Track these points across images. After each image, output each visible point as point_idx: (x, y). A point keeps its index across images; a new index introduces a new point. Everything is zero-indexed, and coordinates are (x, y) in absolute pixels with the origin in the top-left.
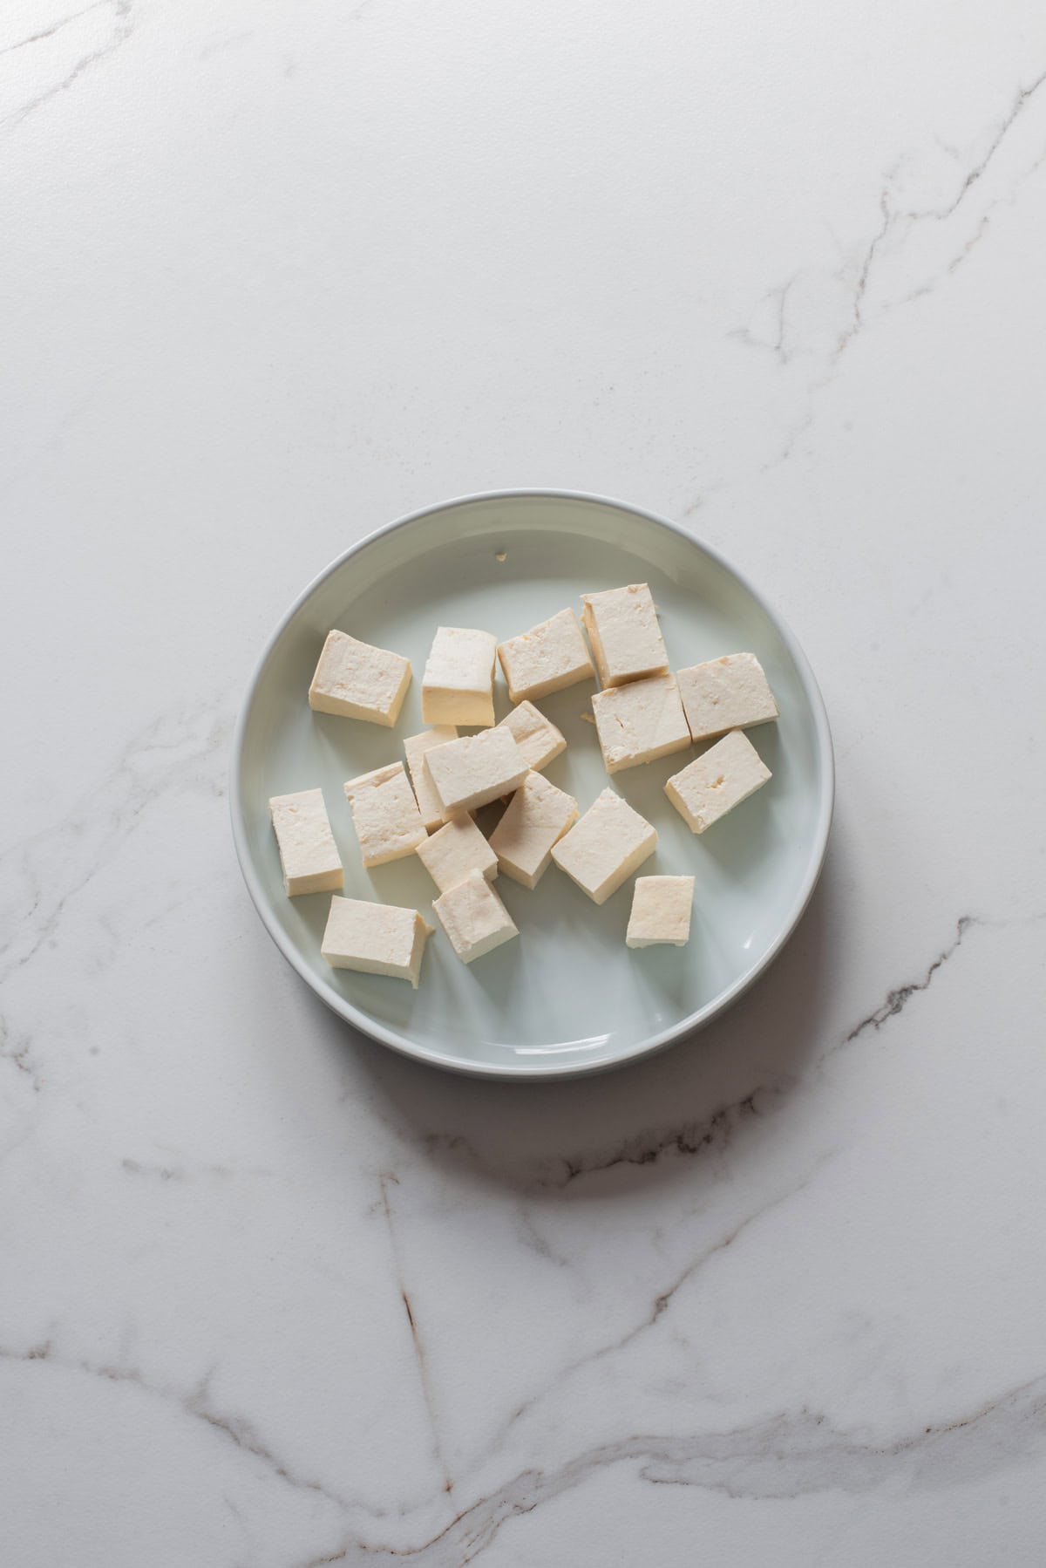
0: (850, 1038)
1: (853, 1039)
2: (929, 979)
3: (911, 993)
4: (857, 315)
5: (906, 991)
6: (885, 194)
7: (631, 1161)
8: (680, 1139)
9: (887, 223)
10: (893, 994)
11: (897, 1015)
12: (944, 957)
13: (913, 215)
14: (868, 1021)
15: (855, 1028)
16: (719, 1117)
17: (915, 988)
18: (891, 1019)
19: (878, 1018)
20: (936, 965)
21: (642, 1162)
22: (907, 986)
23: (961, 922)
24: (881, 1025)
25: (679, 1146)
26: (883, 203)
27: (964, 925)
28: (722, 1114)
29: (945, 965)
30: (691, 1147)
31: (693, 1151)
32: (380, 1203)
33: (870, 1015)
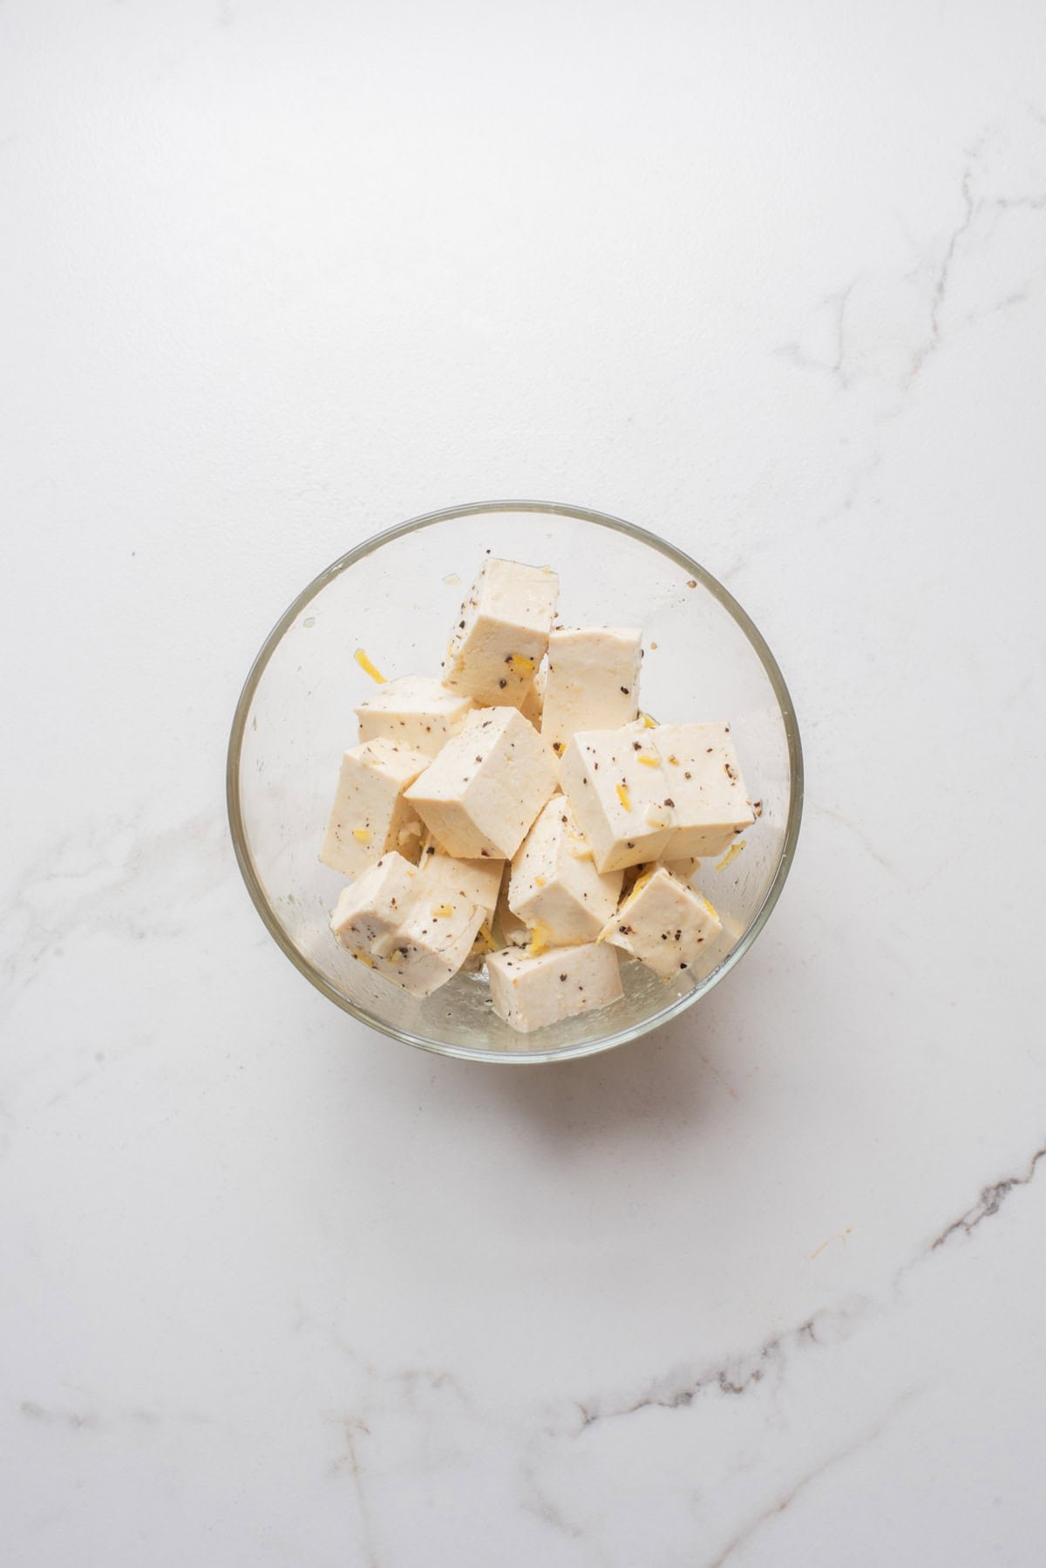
0: (934, 1246)
1: (938, 1246)
2: (1032, 1171)
3: (1010, 1189)
4: (935, 328)
5: (1003, 1186)
6: (967, 175)
7: (661, 1404)
8: (722, 1377)
9: (970, 213)
10: (988, 1190)
11: (994, 1215)
13: (1002, 203)
14: (957, 1225)
15: (940, 1234)
16: (771, 1348)
17: (1016, 1182)
18: (985, 1220)
19: (970, 1220)
20: (1041, 1154)
21: (675, 1405)
22: (1004, 1180)
24: (973, 1230)
25: (721, 1386)
26: (965, 185)
28: (775, 1344)
30: (737, 1386)
31: (739, 1390)
32: (346, 1459)
33: (960, 1217)
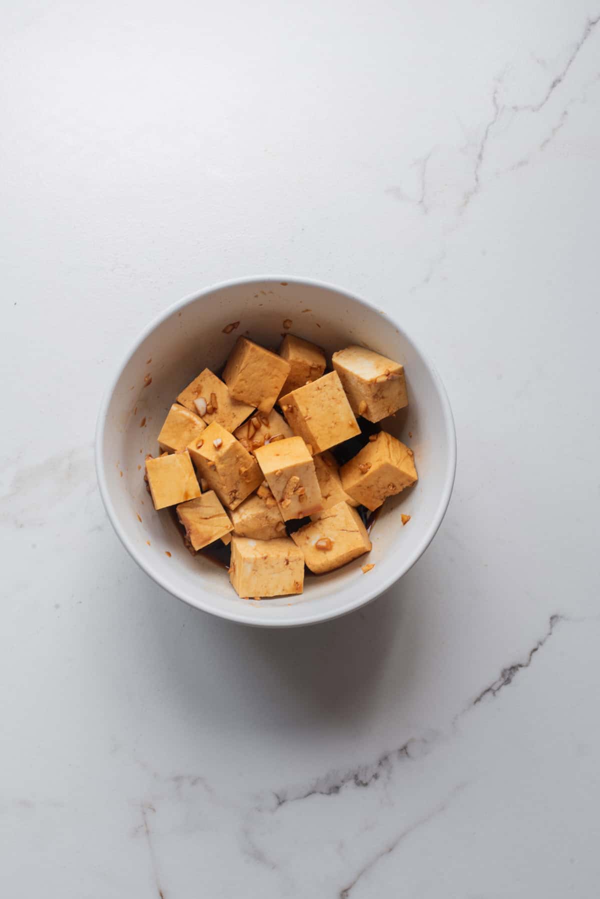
0: (475, 702)
1: (478, 703)
2: (530, 660)
3: (517, 670)
5: (514, 668)
7: (322, 793)
8: (356, 777)
10: (505, 670)
11: (508, 686)
12: (541, 643)
14: (488, 690)
15: (478, 696)
16: (384, 760)
17: (521, 666)
18: (505, 689)
19: (495, 688)
20: (535, 650)
21: (329, 794)
22: (514, 665)
23: (552, 618)
24: (497, 693)
25: (356, 782)
27: (554, 620)
28: (386, 758)
29: (541, 650)
30: (364, 782)
31: (366, 785)
32: (142, 826)
33: (489, 685)
